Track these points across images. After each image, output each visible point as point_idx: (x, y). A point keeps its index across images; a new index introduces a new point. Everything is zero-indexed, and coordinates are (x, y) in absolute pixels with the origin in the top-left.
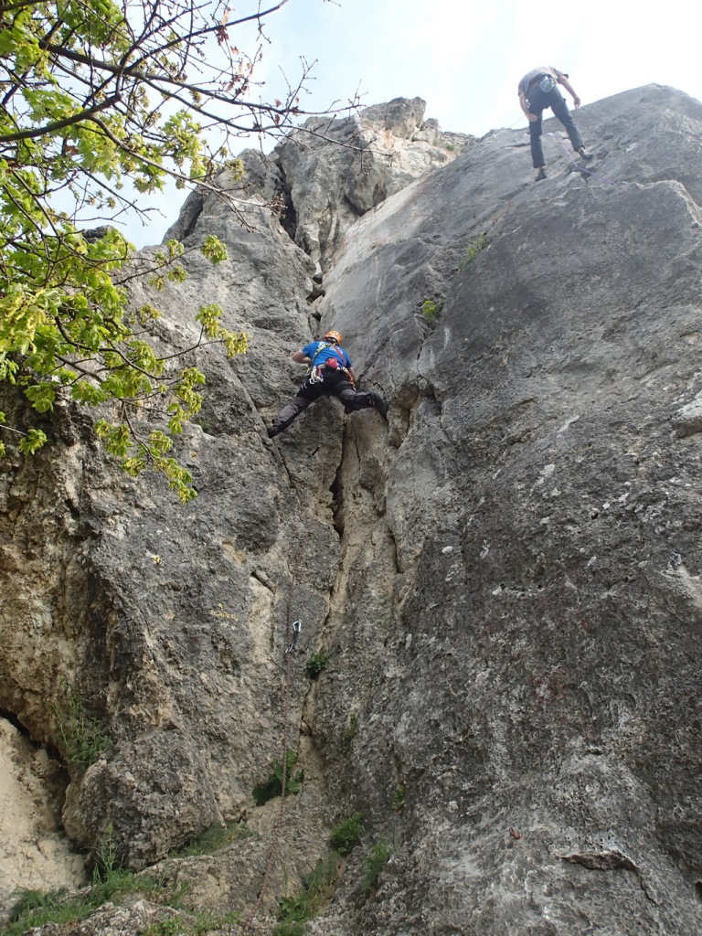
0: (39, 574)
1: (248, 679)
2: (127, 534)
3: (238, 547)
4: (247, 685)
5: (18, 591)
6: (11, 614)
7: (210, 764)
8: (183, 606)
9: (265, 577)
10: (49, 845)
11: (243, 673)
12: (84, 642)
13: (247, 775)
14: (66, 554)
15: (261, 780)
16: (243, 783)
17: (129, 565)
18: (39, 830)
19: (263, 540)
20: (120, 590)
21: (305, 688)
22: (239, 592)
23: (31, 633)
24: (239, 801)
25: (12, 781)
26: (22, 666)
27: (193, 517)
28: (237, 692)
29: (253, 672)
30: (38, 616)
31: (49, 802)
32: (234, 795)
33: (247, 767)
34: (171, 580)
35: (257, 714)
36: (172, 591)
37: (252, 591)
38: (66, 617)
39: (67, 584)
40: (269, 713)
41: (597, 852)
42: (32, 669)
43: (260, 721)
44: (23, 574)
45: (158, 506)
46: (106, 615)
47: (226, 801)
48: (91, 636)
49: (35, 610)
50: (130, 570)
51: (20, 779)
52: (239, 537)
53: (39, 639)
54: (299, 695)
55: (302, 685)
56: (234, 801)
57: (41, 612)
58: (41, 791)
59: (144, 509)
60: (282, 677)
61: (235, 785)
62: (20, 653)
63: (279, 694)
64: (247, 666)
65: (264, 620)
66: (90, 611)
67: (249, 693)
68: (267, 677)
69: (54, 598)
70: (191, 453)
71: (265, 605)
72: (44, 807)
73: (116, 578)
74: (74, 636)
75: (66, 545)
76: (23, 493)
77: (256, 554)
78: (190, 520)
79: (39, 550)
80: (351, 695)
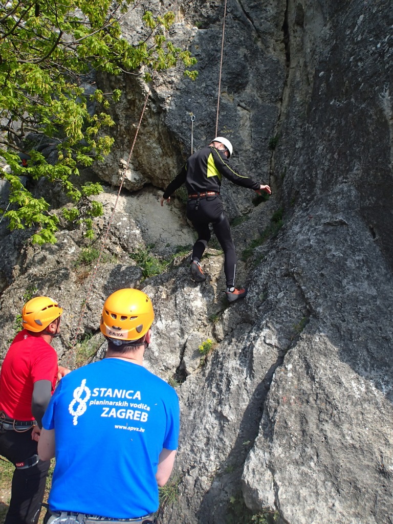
0: (150, 133)
1: (242, 158)
2: (176, 106)
3: (229, 93)
4: (242, 161)
5: (146, 142)
6: (147, 152)
7: (233, 195)
8: (208, 132)
9: (244, 105)
10: (185, 231)
11: (240, 156)
12: (175, 158)
13: (248, 196)
14: (157, 121)
15: (254, 198)
16: (247, 200)
17: (181, 121)
18: (182, 226)
19: (241, 84)
20: (180, 134)
21: (269, 155)
22: (233, 118)
23: (157, 157)
24: (246, 207)
25: (169, 212)
26: (158, 171)
27: (204, 85)
28: (239, 165)
29: (244, 154)
30: (156, 150)
31: (183, 216)
32: (244, 205)
33: (248, 193)
34: (200, 122)
35: (248, 172)
36: (202, 127)
37: (238, 114)
38: (166, 148)
39: (161, 134)
40: (254, 170)
41: (335, 220)
42: (161, 171)
43: (250, 174)
44: (145, 135)
45: (186, 86)
46: (179, 146)
47: (241, 207)
48: (176, 155)
49: (154, 148)
50: (182, 124)
51: (171, 210)
52: (228, 87)
53: (160, 159)
54: (267, 159)
55: (268, 154)
56: (244, 207)
57: (157, 148)
58: (179, 213)
59: (180, 90)
60: (258, 153)
61: (244, 201)
62: (155, 166)
63: (257, 161)
64: (241, 152)
65: (247, 128)
66: (172, 145)
67: (243, 164)
68: (250, 155)
69: (159, 141)
70: (195, 47)
71: (247, 120)
72: (181, 218)
73: (177, 130)
74: (171, 155)
75: (156, 117)
76: (132, 96)
77: (239, 93)
78: (203, 87)
79: (146, 122)
80: (286, 156)
